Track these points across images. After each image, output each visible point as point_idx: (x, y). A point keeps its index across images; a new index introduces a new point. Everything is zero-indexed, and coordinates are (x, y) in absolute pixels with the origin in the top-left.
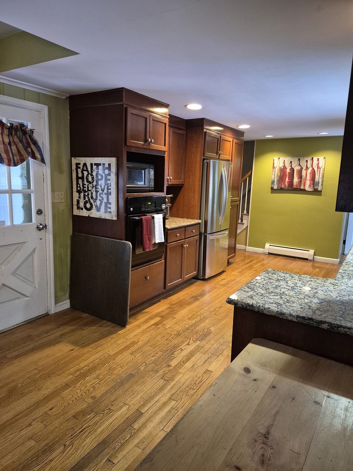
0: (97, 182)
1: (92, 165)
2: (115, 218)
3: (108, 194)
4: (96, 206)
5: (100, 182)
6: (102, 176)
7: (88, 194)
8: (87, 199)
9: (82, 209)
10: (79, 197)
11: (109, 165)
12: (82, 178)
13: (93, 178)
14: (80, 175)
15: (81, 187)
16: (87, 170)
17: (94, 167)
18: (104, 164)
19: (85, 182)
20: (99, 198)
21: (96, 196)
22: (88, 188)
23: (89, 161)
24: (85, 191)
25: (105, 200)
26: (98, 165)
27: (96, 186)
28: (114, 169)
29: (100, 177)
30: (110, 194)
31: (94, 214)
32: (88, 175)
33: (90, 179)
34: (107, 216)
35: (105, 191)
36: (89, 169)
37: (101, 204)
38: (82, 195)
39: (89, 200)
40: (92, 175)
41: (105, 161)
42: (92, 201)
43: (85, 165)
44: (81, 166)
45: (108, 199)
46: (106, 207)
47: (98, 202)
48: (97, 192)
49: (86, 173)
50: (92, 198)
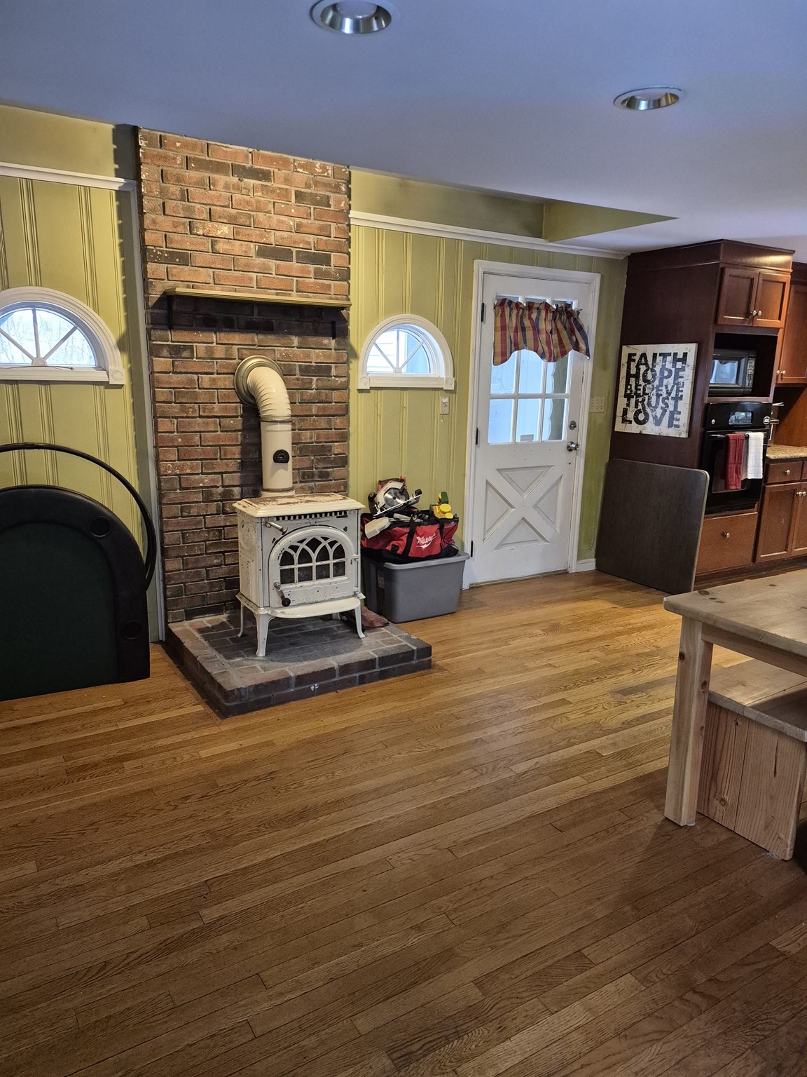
0: (661, 384)
1: (655, 356)
2: (684, 435)
3: (678, 399)
4: (655, 418)
5: (665, 381)
6: (670, 371)
7: (644, 400)
8: (640, 407)
9: (630, 422)
10: (628, 405)
11: (685, 355)
12: (637, 376)
13: (654, 376)
14: (633, 371)
15: (633, 389)
16: (646, 364)
17: (659, 359)
18: (676, 354)
19: (641, 382)
20: (661, 404)
21: (657, 402)
22: (644, 390)
23: (650, 349)
24: (638, 396)
25: (671, 408)
26: (664, 355)
27: (658, 387)
28: (691, 360)
29: (666, 373)
30: (681, 398)
31: (650, 429)
32: (647, 370)
33: (649, 377)
34: (672, 433)
35: (673, 394)
36: (650, 362)
37: (663, 414)
38: (633, 401)
39: (644, 408)
40: (653, 370)
41: (680, 348)
42: (648, 410)
43: (644, 355)
44: (637, 358)
45: (676, 406)
46: (671, 418)
47: (659, 412)
48: (658, 396)
49: (643, 368)
50: (649, 404)
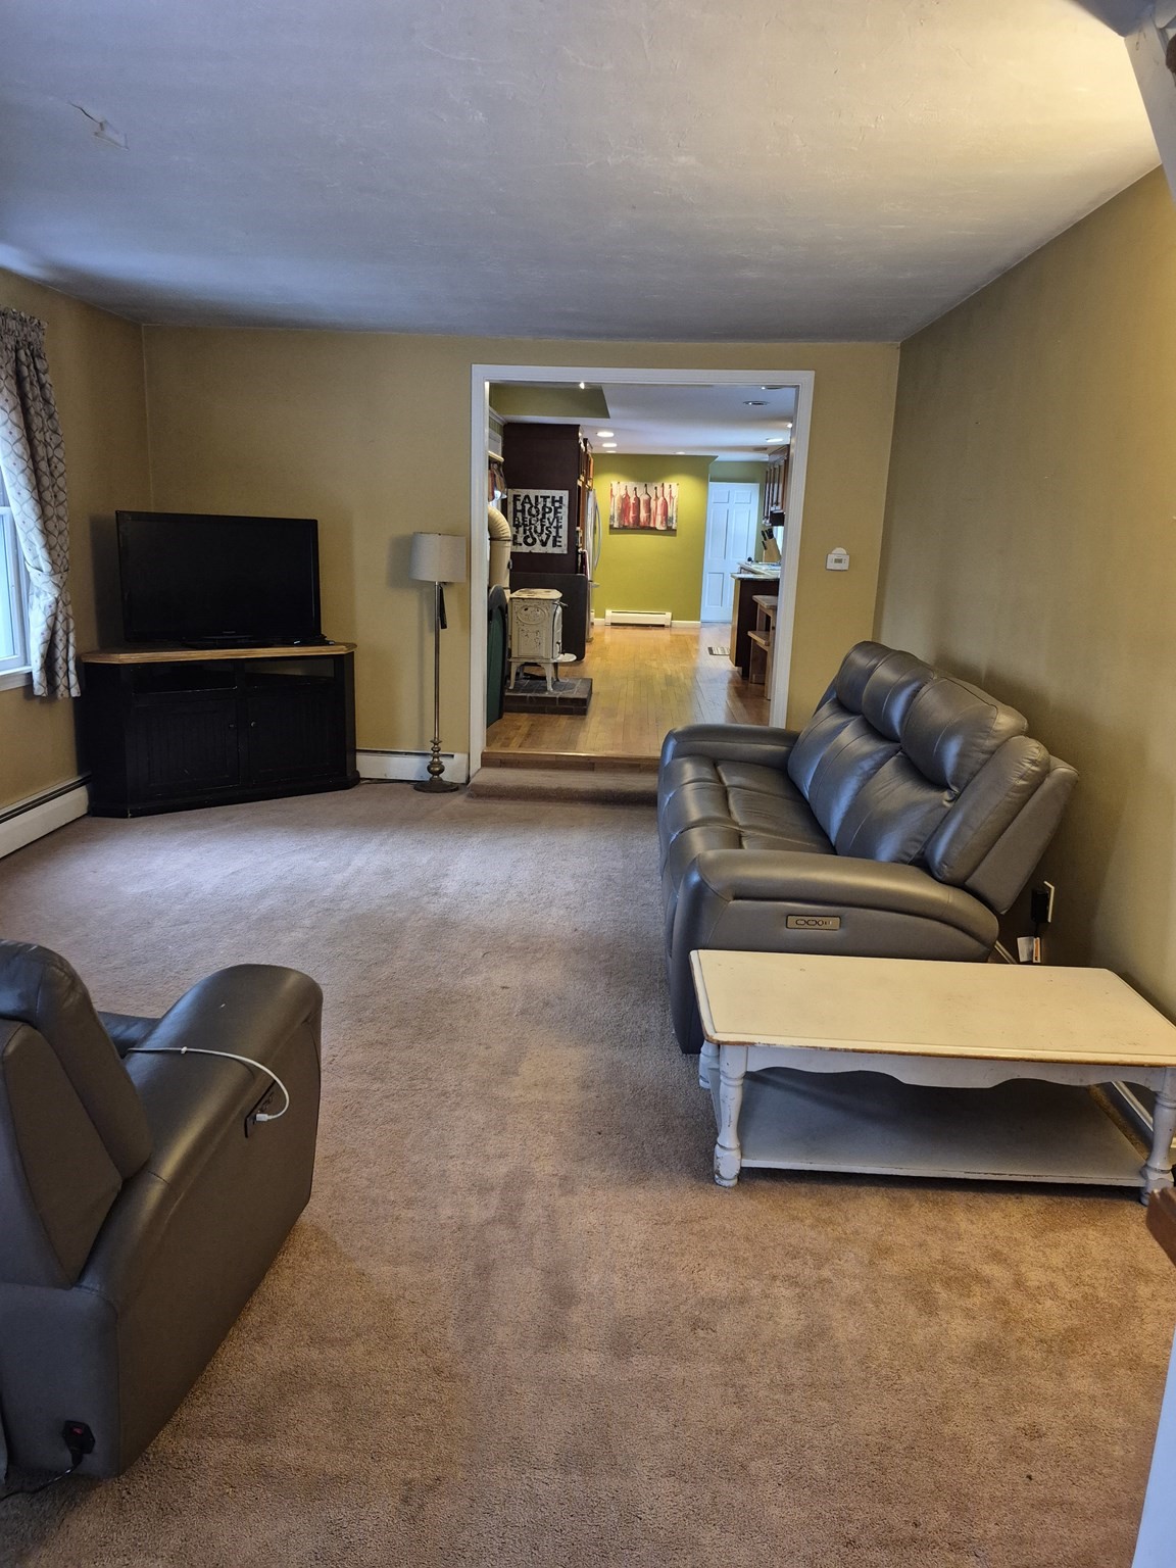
0: (544, 515)
1: (537, 497)
2: (566, 552)
3: (558, 528)
4: (541, 541)
5: (547, 516)
6: (550, 509)
7: (530, 529)
8: (528, 533)
9: (521, 544)
10: (517, 532)
11: (561, 498)
12: (523, 511)
13: (538, 512)
14: (519, 507)
15: (521, 520)
16: (530, 503)
17: (540, 500)
18: (553, 497)
19: (527, 515)
20: (545, 531)
21: (542, 530)
22: (530, 521)
23: (532, 493)
24: (526, 525)
25: (554, 534)
26: (545, 498)
27: (541, 520)
28: (566, 501)
29: (547, 510)
30: (561, 527)
31: (538, 549)
32: (530, 508)
33: (534, 511)
34: (557, 551)
35: (555, 524)
36: (533, 502)
37: (548, 539)
38: (521, 529)
39: (531, 534)
40: (536, 507)
41: (557, 494)
42: (535, 536)
43: (527, 497)
44: (522, 498)
45: (557, 532)
46: (555, 541)
47: (544, 537)
48: (542, 526)
49: (527, 506)
50: (536, 532)
